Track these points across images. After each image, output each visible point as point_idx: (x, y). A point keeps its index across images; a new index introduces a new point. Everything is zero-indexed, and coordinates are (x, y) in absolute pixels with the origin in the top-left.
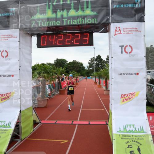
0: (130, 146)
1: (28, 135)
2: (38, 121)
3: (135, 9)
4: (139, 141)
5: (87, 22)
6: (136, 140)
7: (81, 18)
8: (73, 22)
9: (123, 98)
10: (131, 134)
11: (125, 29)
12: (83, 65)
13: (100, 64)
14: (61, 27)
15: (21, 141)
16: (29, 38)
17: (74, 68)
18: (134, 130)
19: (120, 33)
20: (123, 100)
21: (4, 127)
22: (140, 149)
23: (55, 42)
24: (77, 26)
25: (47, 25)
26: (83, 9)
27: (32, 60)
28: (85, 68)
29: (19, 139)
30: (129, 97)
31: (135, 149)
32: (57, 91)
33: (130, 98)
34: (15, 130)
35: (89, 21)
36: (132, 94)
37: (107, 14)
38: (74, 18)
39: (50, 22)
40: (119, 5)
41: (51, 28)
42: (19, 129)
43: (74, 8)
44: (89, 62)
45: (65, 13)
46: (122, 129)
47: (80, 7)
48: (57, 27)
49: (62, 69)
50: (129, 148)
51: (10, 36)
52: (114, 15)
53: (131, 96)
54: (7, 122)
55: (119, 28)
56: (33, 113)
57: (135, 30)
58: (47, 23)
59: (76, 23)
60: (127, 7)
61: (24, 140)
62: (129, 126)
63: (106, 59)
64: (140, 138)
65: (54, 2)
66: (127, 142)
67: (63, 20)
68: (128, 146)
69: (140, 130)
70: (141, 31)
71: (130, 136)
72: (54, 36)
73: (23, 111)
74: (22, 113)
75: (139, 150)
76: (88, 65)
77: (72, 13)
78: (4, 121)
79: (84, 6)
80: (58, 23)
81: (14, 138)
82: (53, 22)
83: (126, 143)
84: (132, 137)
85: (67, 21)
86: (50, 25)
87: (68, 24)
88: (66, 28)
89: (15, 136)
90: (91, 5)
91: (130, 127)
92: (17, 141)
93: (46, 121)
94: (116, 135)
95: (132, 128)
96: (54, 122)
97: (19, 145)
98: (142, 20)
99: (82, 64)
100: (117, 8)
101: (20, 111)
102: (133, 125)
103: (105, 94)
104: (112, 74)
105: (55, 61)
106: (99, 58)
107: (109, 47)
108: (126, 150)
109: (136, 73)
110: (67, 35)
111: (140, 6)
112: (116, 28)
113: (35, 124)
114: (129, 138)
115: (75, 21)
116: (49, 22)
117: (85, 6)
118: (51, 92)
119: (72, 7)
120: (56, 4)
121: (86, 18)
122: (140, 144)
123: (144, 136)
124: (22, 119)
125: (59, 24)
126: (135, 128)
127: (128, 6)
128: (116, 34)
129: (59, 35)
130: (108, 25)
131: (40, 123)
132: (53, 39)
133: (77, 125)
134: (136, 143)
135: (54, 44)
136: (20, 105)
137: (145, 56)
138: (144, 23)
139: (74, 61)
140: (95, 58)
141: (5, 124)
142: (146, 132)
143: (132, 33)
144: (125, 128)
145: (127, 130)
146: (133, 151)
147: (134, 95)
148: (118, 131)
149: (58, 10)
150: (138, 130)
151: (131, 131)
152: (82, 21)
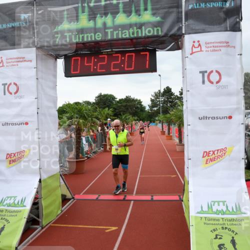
0: (219, 237)
1: (53, 218)
2: (69, 195)
3: (224, 9)
4: (233, 228)
5: (145, 34)
6: (228, 227)
7: (135, 28)
8: (122, 33)
9: (207, 158)
10: (220, 216)
11: (208, 43)
12: (142, 104)
13: (170, 102)
14: (103, 43)
15: (42, 228)
16: (52, 61)
17: (127, 109)
18: (225, 209)
19: (201, 51)
20: (207, 161)
21: (15, 206)
22: (234, 240)
23: (94, 67)
24: (129, 41)
25: (81, 40)
26: (138, 12)
27: (57, 97)
28: (145, 108)
29: (38, 224)
30: (216, 155)
31: (226, 240)
32: (100, 147)
33: (219, 157)
34: (31, 211)
35: (149, 32)
36: (221, 150)
37: (179, 20)
38: (124, 27)
39: (86, 36)
40: (198, 4)
41: (88, 44)
42: (38, 208)
43: (124, 12)
44: (151, 99)
45: (109, 20)
46: (205, 209)
47: (133, 9)
48: (97, 43)
49: (108, 110)
50: (217, 240)
51: (21, 60)
52: (191, 21)
53: (219, 154)
54: (19, 198)
55: (198, 42)
56: (60, 183)
57: (225, 44)
58: (81, 36)
59: (127, 36)
60: (211, 6)
61: (47, 227)
62: (216, 203)
63: (179, 93)
64: (234, 223)
65: (91, 3)
66: (214, 230)
67: (106, 31)
68: (215, 237)
69: (235, 210)
70: (234, 47)
71: (218, 220)
72: (93, 58)
73: (45, 180)
74: (42, 183)
75: (233, 242)
76: (150, 103)
77: (121, 19)
78: (15, 197)
79: (140, 7)
80: (99, 37)
81: (31, 223)
82: (89, 35)
83: (212, 231)
84: (221, 222)
85: (112, 33)
86: (85, 40)
87: (115, 37)
88: (111, 44)
89: (33, 221)
90: (152, 6)
91: (219, 205)
92: (37, 228)
93: (81, 196)
94: (196, 217)
95: (222, 207)
96: (94, 197)
97: (39, 234)
98: (236, 28)
99: (140, 102)
101: (40, 180)
102: (224, 202)
103: (178, 150)
104: (188, 118)
105: (96, 97)
106: (168, 91)
107: (183, 73)
108: (211, 244)
109: (228, 116)
110: (114, 55)
111: (233, 5)
112: (194, 42)
113: (65, 200)
114: (217, 222)
115: (125, 32)
116: (83, 35)
117: (142, 8)
118: (90, 149)
119: (121, 10)
120: (94, 6)
121: (143, 27)
122: (235, 233)
123: (242, 220)
124: (43, 192)
125: (100, 39)
126: (227, 207)
127: (213, 6)
128: (194, 51)
129: (100, 56)
130: (181, 38)
131: (72, 200)
132: (91, 63)
133: (132, 202)
134: (228, 232)
135: (92, 70)
136: (40, 171)
137: (243, 88)
138: (240, 33)
139: (127, 97)
140: (162, 92)
141: (16, 202)
142: (245, 213)
143: (220, 50)
144: (210, 207)
145: (213, 210)
146: (223, 245)
147: (224, 152)
148: (199, 211)
149: (98, 16)
150: (231, 210)
151: (220, 212)
152: (137, 32)
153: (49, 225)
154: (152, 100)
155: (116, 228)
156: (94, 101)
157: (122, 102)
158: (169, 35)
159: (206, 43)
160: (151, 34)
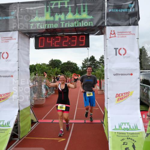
0: (125, 143)
1: (26, 133)
2: (35, 120)
4: (133, 138)
5: (84, 25)
6: (131, 138)
7: (78, 22)
8: (70, 24)
9: (118, 97)
10: (126, 131)
11: (119, 32)
12: (77, 66)
13: (94, 65)
15: (20, 140)
16: (27, 39)
17: (68, 69)
18: (128, 127)
19: (115, 37)
20: (118, 99)
23: (52, 43)
24: (74, 29)
27: (29, 61)
28: (78, 68)
29: (18, 138)
30: (124, 96)
31: (130, 146)
32: (53, 91)
33: (125, 97)
34: (13, 130)
35: (86, 24)
36: (127, 93)
38: (71, 21)
41: (49, 30)
42: (17, 128)
46: (117, 127)
49: (58, 69)
50: (124, 145)
53: (125, 95)
54: (6, 122)
56: (30, 112)
58: (45, 25)
59: (73, 26)
61: (22, 139)
62: (124, 124)
63: (99, 60)
64: (134, 135)
65: (52, 6)
66: (123, 140)
67: (61, 22)
69: (134, 128)
70: (134, 34)
71: (125, 134)
72: (52, 38)
73: (22, 111)
74: (20, 112)
75: (134, 146)
76: (82, 65)
77: (70, 16)
78: (3, 121)
79: (81, 9)
80: (56, 26)
81: (13, 137)
82: (51, 25)
83: (121, 140)
84: (127, 135)
85: (64, 24)
87: (66, 26)
88: (63, 30)
89: (14, 135)
91: (125, 125)
92: (16, 140)
93: (42, 121)
95: (127, 126)
96: (50, 121)
97: (18, 143)
99: (76, 65)
100: (112, 12)
101: (19, 110)
102: (128, 123)
103: (99, 93)
105: (50, 61)
106: (92, 58)
107: (104, 48)
108: (121, 147)
109: (130, 74)
110: (64, 37)
111: (133, 11)
112: (111, 31)
113: (33, 123)
115: (72, 24)
116: (47, 25)
117: (82, 10)
118: (47, 92)
119: (70, 11)
121: (82, 22)
122: (134, 141)
123: (139, 133)
124: (21, 118)
126: (130, 126)
129: (56, 37)
130: (104, 28)
131: (37, 123)
132: (51, 41)
133: (73, 124)
134: (131, 140)
135: (51, 46)
136: (19, 105)
137: (139, 57)
138: (138, 26)
139: (68, 61)
140: (89, 59)
141: (4, 124)
142: (140, 130)
143: (126, 37)
144: (120, 126)
145: (122, 128)
146: (128, 148)
147: (128, 94)
148: (114, 129)
149: (56, 14)
150: (132, 128)
151: (126, 129)
152: (79, 24)
153: (24, 138)
154: (83, 64)
155: (65, 139)
156: (48, 64)
157: (65, 64)
158: (97, 26)
159: (118, 32)
160: (87, 25)
